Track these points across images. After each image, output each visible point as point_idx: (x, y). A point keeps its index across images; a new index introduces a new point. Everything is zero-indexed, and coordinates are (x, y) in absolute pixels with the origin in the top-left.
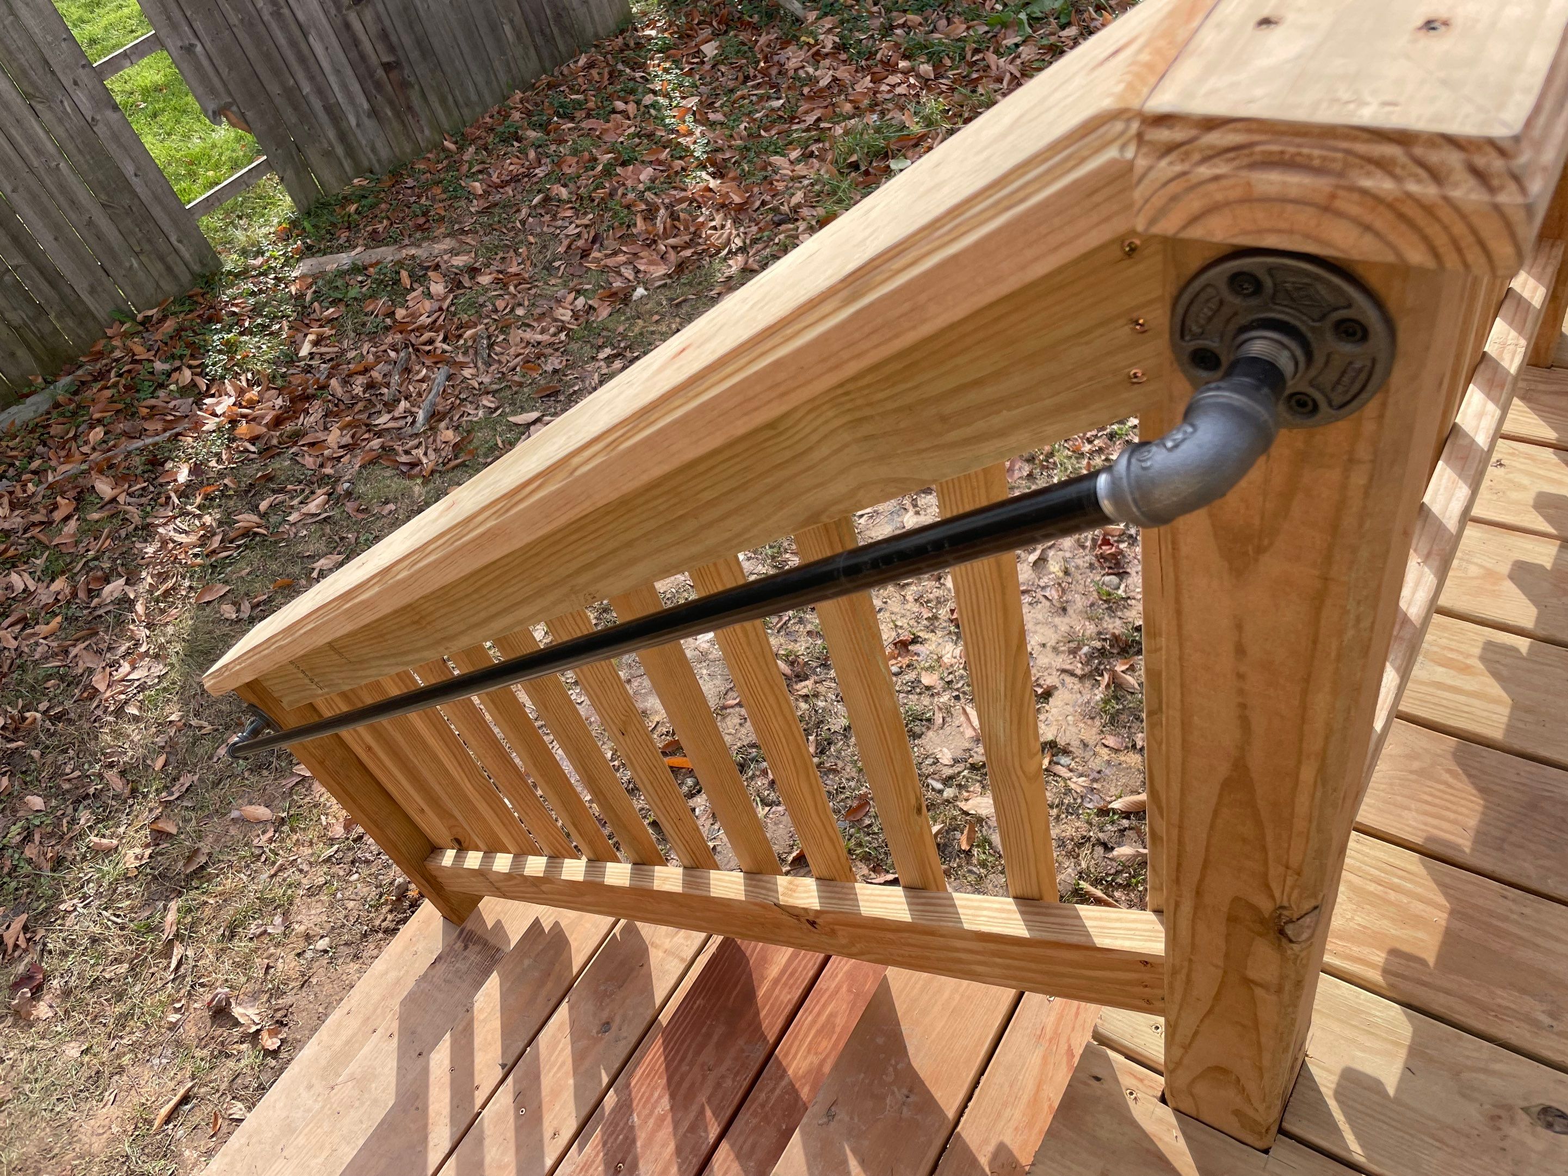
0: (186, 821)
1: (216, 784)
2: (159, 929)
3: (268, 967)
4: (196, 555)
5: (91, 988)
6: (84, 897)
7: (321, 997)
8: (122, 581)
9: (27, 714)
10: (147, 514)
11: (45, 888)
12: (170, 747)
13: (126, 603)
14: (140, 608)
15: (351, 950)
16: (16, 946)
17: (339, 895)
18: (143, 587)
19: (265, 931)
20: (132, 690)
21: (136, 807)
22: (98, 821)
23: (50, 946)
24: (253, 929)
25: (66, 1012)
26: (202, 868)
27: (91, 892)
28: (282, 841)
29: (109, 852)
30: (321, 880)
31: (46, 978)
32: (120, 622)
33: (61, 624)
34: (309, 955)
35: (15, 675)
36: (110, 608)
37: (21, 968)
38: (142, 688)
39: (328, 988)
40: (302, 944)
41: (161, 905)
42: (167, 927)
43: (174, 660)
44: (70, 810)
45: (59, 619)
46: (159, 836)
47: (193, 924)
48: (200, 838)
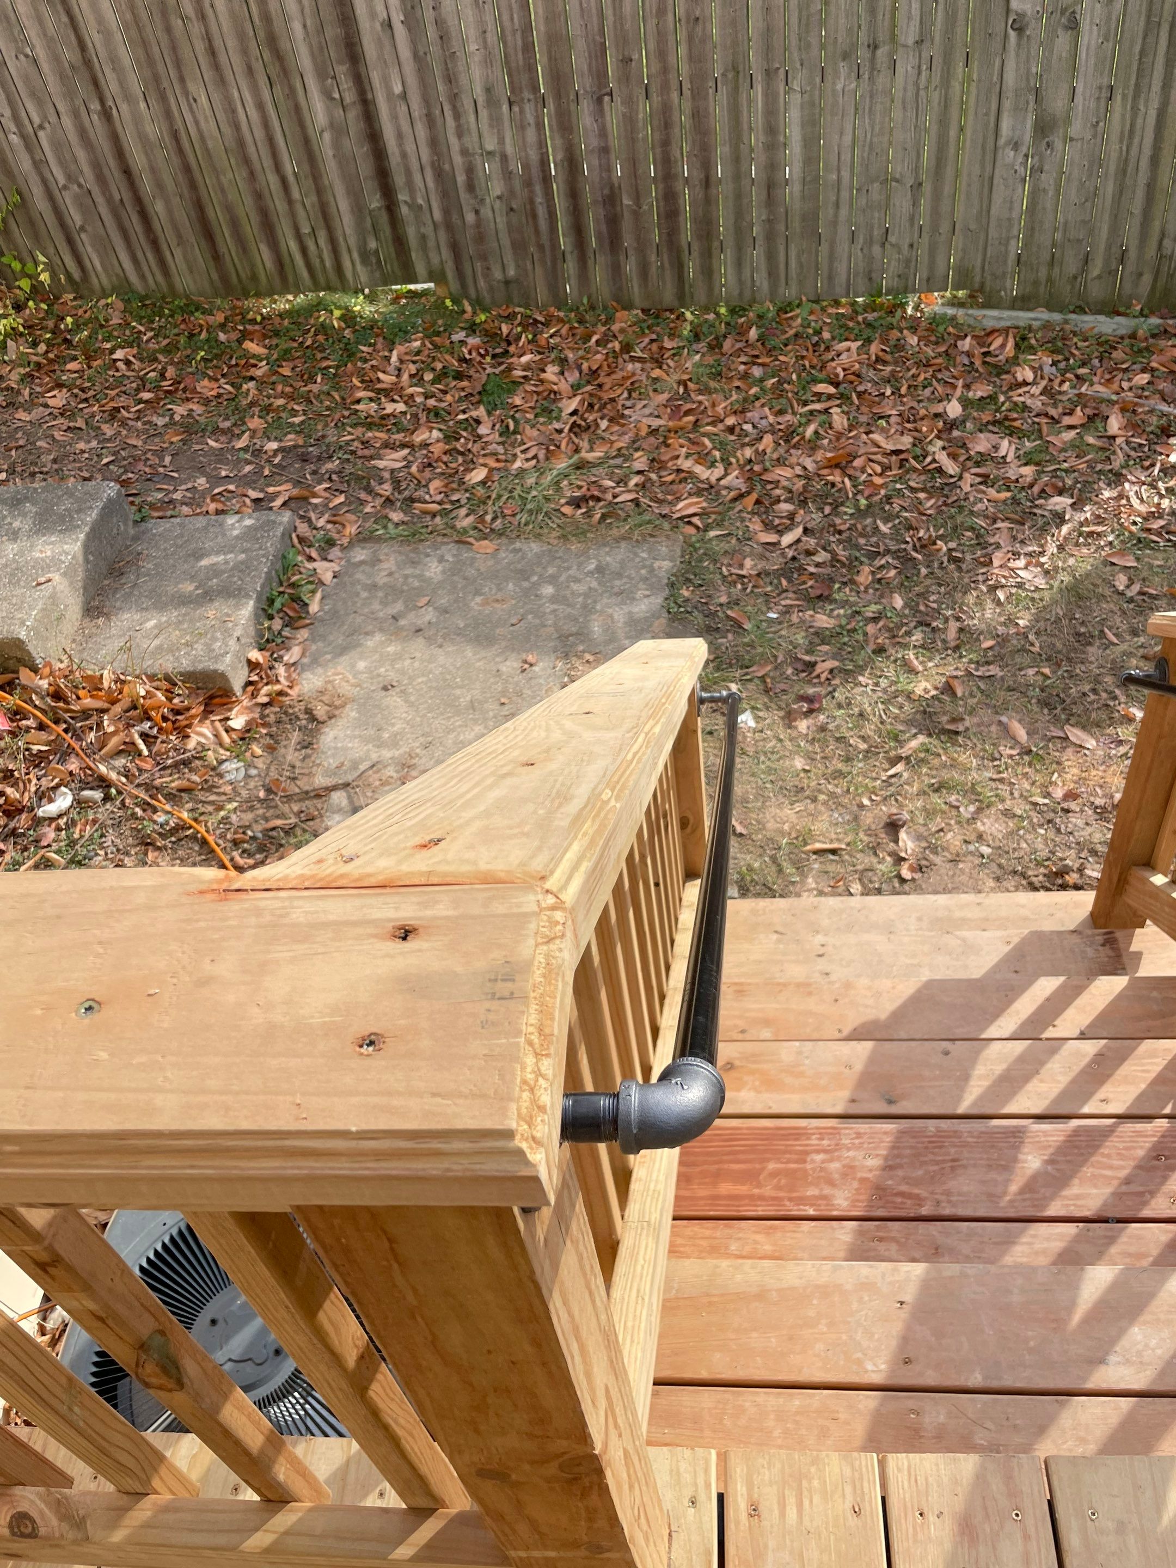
0: (972, 695)
1: (1010, 689)
2: (901, 743)
3: (942, 830)
4: (1135, 523)
5: (838, 740)
6: (877, 684)
7: (957, 879)
8: (1070, 501)
9: (939, 542)
10: (1126, 466)
11: (860, 659)
12: (1003, 641)
13: (1060, 519)
14: (1065, 529)
15: (999, 872)
16: (818, 676)
17: (1021, 832)
18: (1081, 517)
19: (958, 808)
20: (1012, 581)
21: (950, 659)
22: (922, 646)
23: (836, 694)
24: (953, 799)
25: (814, 739)
26: (957, 733)
27: (883, 685)
28: (1018, 764)
29: (912, 671)
30: (1019, 812)
31: (820, 710)
32: (1044, 530)
33: (1007, 499)
34: (971, 848)
35: (953, 510)
36: (1046, 513)
37: (811, 691)
38: (1020, 586)
39: (964, 878)
40: (973, 837)
41: (914, 731)
42: (907, 747)
43: (1056, 584)
44: (912, 625)
45: (1009, 494)
46: (948, 689)
47: (922, 760)
48: (970, 714)
